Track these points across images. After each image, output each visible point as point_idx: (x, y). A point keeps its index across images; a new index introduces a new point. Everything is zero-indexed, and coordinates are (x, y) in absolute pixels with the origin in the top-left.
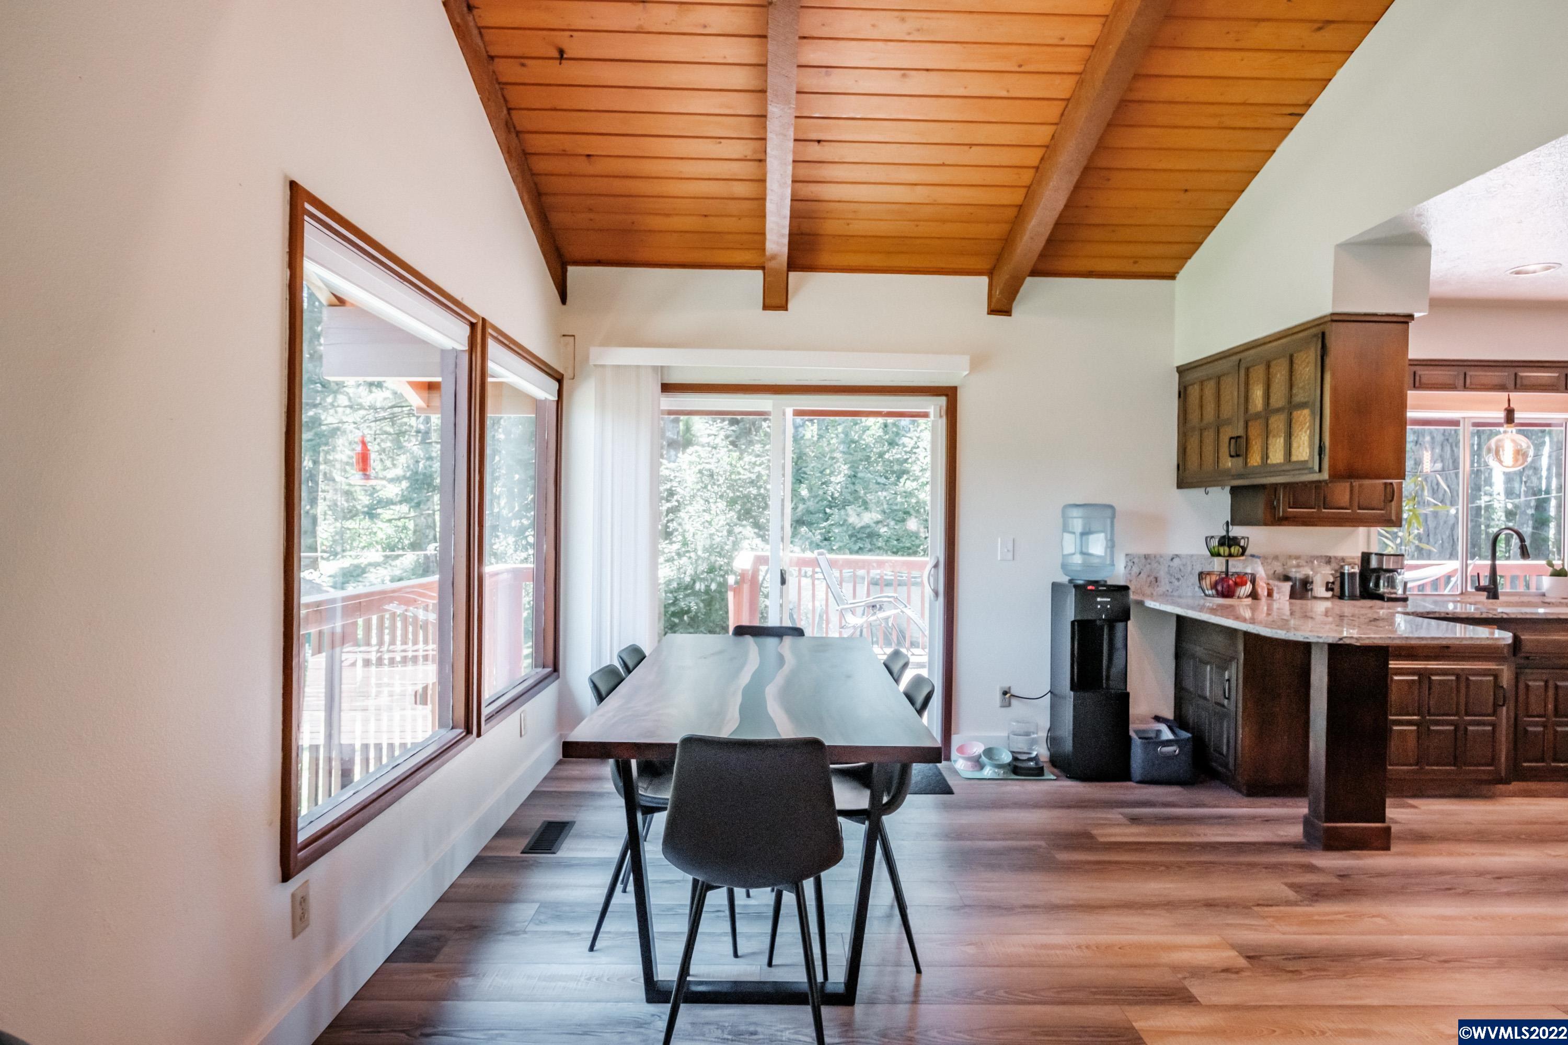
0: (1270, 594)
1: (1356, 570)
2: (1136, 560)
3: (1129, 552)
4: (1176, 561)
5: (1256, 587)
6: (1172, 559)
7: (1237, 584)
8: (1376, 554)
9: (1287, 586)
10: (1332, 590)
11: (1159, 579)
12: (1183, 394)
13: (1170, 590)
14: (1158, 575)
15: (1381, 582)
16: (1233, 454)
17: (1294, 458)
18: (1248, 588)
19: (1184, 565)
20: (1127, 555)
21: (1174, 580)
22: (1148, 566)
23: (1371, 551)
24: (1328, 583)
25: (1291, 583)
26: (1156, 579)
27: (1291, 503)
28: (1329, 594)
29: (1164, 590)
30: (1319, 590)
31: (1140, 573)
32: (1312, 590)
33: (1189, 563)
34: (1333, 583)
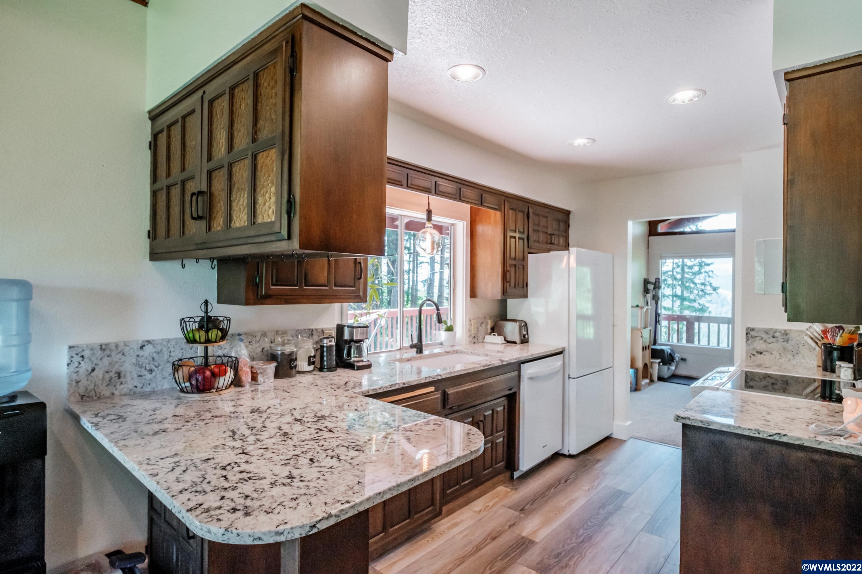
0: (254, 378)
1: (333, 343)
2: (87, 353)
3: (72, 343)
4: (149, 349)
5: (240, 373)
6: (142, 347)
7: (214, 375)
8: (348, 327)
9: (271, 367)
10: (314, 363)
11: (122, 375)
12: (154, 146)
13: (139, 386)
14: (122, 369)
15: (352, 350)
16: (195, 215)
17: (260, 220)
18: (230, 375)
19: (158, 353)
20: (70, 347)
21: (144, 372)
22: (106, 360)
23: (344, 323)
24: (310, 357)
25: (275, 364)
26: (119, 375)
27: (274, 280)
28: (311, 368)
29: (131, 386)
30: (303, 365)
31: (93, 370)
32: (296, 366)
33: (165, 349)
34: (314, 357)
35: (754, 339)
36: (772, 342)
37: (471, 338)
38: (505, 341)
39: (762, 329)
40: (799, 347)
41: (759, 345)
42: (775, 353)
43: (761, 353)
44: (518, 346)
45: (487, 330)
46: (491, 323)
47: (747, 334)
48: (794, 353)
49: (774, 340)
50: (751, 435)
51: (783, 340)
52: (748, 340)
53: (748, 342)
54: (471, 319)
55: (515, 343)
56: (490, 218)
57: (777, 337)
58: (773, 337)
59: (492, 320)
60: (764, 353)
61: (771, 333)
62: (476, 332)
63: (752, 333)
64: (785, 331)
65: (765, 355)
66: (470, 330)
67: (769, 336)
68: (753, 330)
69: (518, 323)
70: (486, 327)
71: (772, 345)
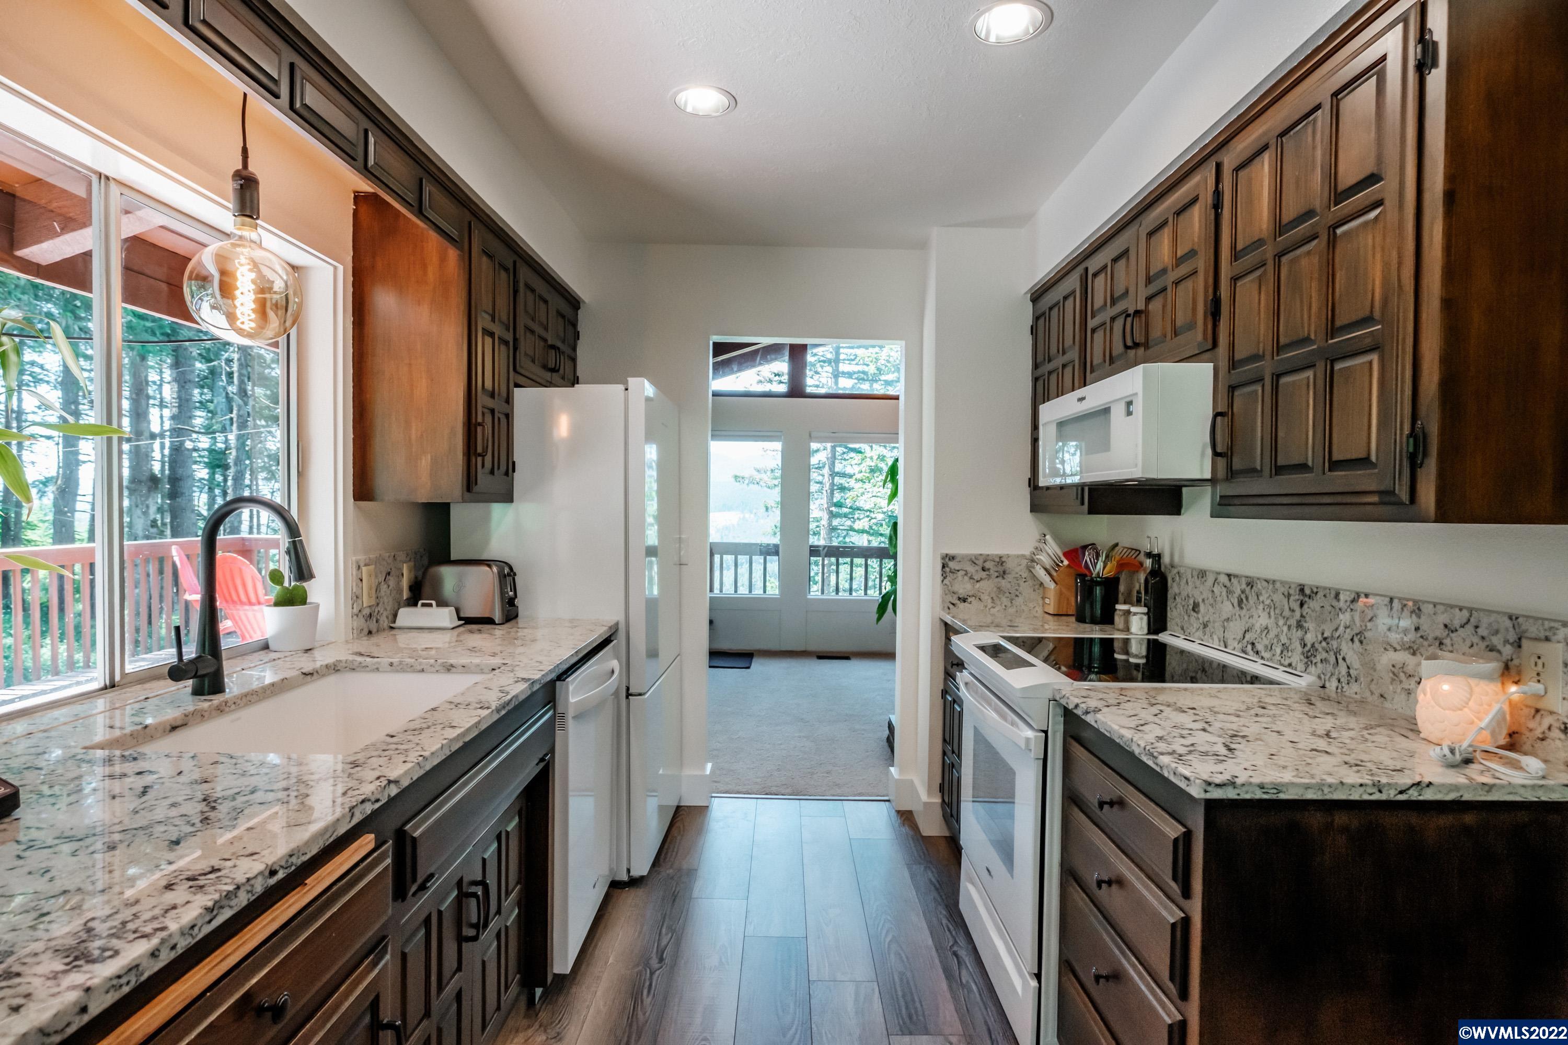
35: (955, 576)
36: (981, 579)
37: (363, 620)
38: (460, 619)
39: (967, 556)
40: (1019, 585)
41: (963, 587)
42: (985, 597)
43: (964, 600)
44: (499, 631)
45: (400, 591)
46: (410, 571)
47: (943, 567)
48: (1013, 596)
49: (984, 574)
50: (1366, 797)
51: (996, 574)
52: (945, 578)
53: (946, 581)
54: (362, 564)
55: (489, 621)
56: (424, 267)
57: (989, 570)
58: (984, 569)
59: (412, 564)
60: (969, 600)
61: (980, 562)
62: (373, 602)
63: (952, 565)
64: (1000, 557)
65: (970, 603)
66: (357, 597)
67: (977, 568)
68: (952, 558)
69: (495, 569)
70: (399, 582)
71: (982, 583)
